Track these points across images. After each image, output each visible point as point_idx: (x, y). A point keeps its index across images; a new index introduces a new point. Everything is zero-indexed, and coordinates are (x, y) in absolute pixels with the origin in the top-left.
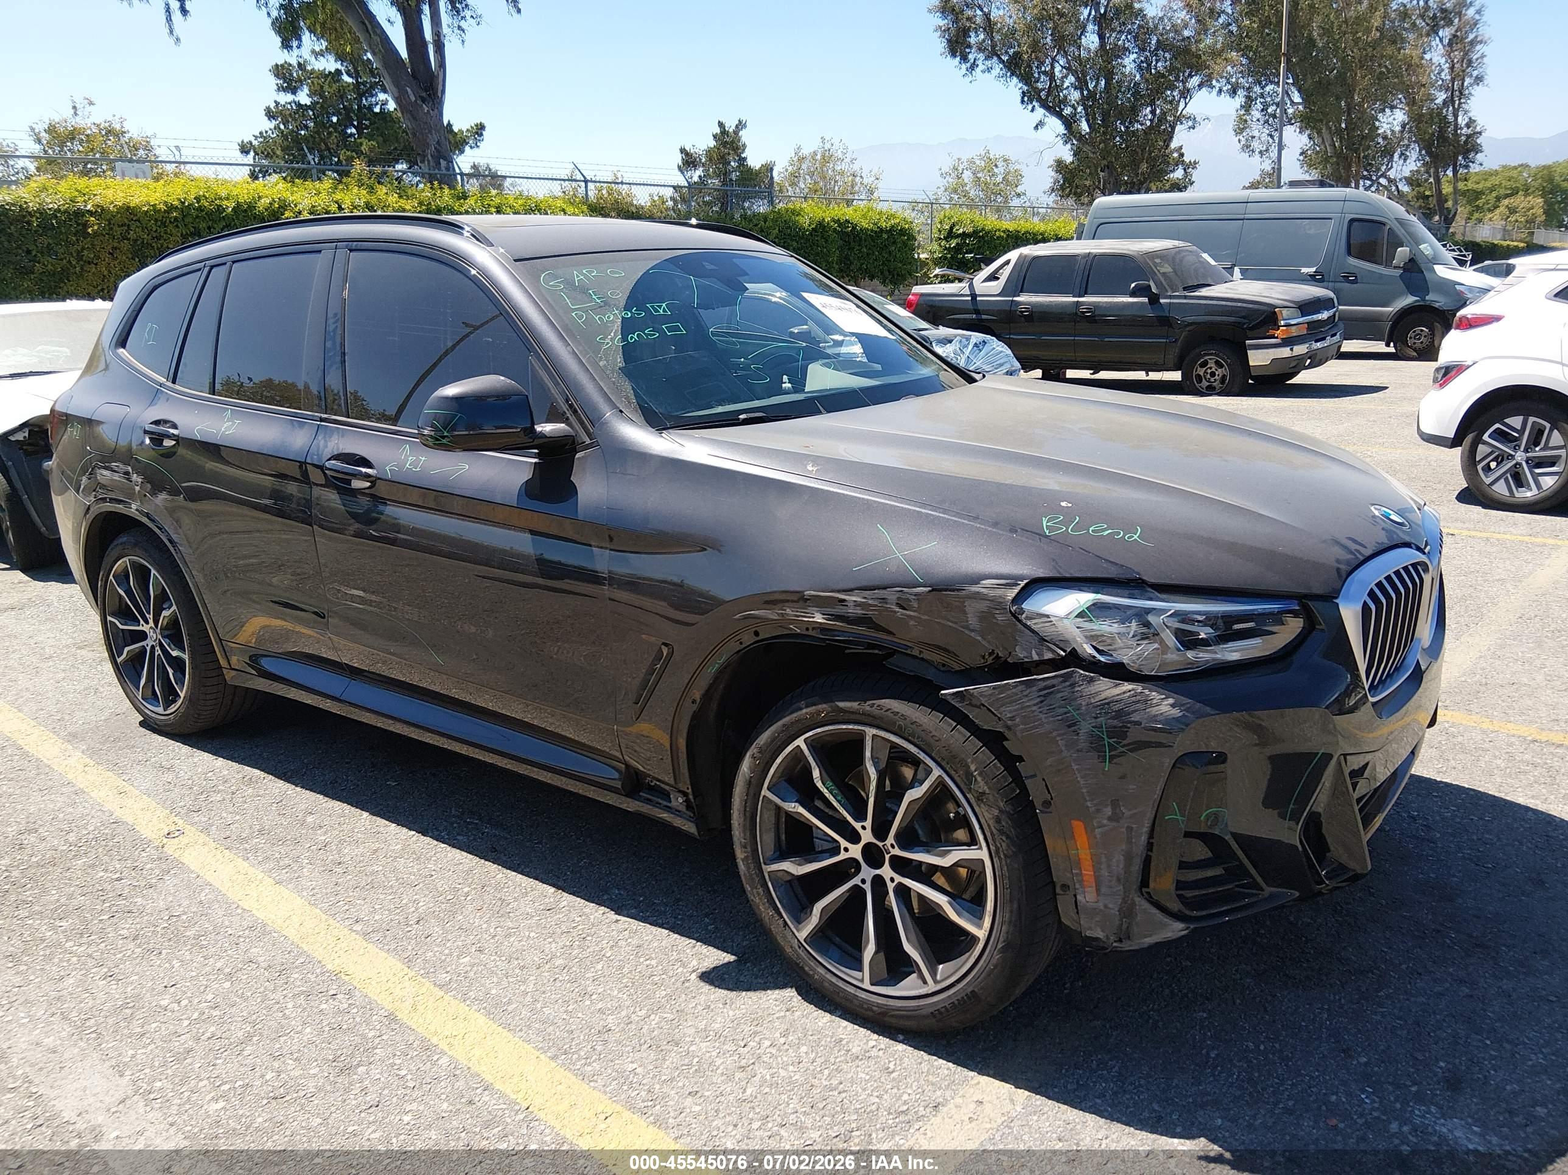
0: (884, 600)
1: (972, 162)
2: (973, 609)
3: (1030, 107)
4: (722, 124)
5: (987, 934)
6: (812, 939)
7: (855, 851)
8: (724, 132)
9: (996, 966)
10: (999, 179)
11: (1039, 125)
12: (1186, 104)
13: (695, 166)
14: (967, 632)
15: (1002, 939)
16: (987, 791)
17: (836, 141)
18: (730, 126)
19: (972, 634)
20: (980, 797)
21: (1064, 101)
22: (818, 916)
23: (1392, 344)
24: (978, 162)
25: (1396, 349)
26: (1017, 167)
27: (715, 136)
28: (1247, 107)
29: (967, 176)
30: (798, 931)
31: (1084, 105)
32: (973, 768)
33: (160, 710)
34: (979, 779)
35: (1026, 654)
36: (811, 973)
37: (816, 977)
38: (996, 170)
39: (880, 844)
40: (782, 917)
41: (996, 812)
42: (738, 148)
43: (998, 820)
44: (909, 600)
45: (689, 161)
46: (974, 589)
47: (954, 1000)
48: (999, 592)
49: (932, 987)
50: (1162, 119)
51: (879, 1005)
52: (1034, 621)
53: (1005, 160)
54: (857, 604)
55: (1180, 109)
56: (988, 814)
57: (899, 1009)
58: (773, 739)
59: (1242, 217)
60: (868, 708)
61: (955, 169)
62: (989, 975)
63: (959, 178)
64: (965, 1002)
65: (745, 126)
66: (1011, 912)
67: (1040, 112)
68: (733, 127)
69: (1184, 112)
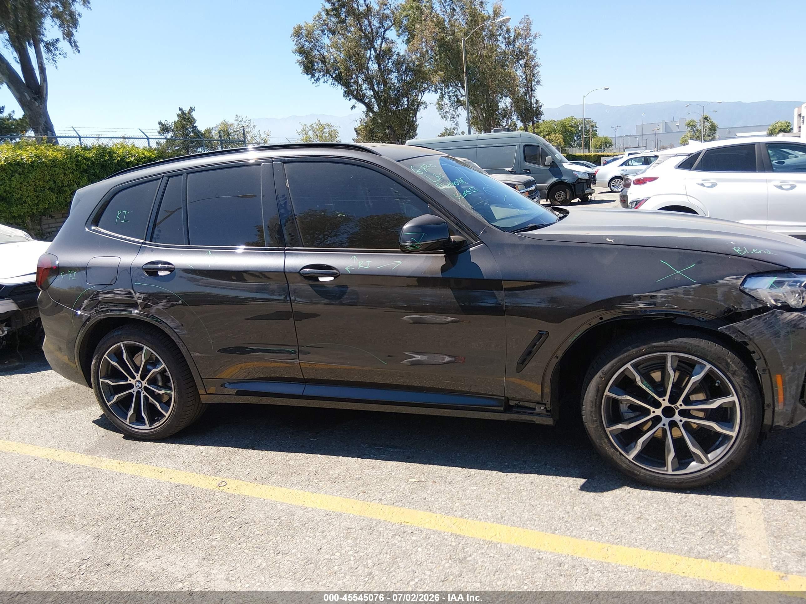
0: (676, 293)
1: (312, 126)
2: (720, 291)
3: (348, 98)
4: (181, 109)
5: (737, 433)
6: (637, 458)
7: (658, 412)
8: (183, 113)
9: (743, 446)
10: (327, 135)
11: (353, 107)
12: (422, 97)
13: (167, 131)
14: (717, 302)
15: (746, 433)
16: (737, 370)
17: (244, 117)
18: (186, 109)
19: (719, 302)
20: (734, 373)
21: (364, 96)
22: (641, 446)
23: (549, 200)
24: (315, 127)
25: (551, 202)
26: (335, 128)
27: (178, 115)
28: (442, 97)
29: (311, 133)
30: (628, 455)
31: (375, 97)
32: (729, 360)
33: (147, 427)
34: (733, 365)
35: (747, 307)
36: (638, 473)
37: (641, 474)
38: (325, 130)
39: (673, 406)
40: (617, 450)
41: (742, 378)
42: (192, 121)
43: (743, 381)
44: (690, 291)
45: (164, 129)
46: (722, 282)
47: (721, 467)
48: (734, 282)
49: (707, 464)
50: (412, 104)
51: (678, 480)
52: (752, 292)
53: (329, 125)
54: (662, 296)
55: (420, 99)
56: (738, 380)
57: (690, 478)
58: (612, 367)
59: (476, 146)
60: (670, 343)
61: (304, 130)
62: (740, 451)
63: (307, 135)
64: (727, 466)
65: (194, 110)
66: (751, 420)
67: (353, 101)
68: (188, 111)
69: (421, 101)
